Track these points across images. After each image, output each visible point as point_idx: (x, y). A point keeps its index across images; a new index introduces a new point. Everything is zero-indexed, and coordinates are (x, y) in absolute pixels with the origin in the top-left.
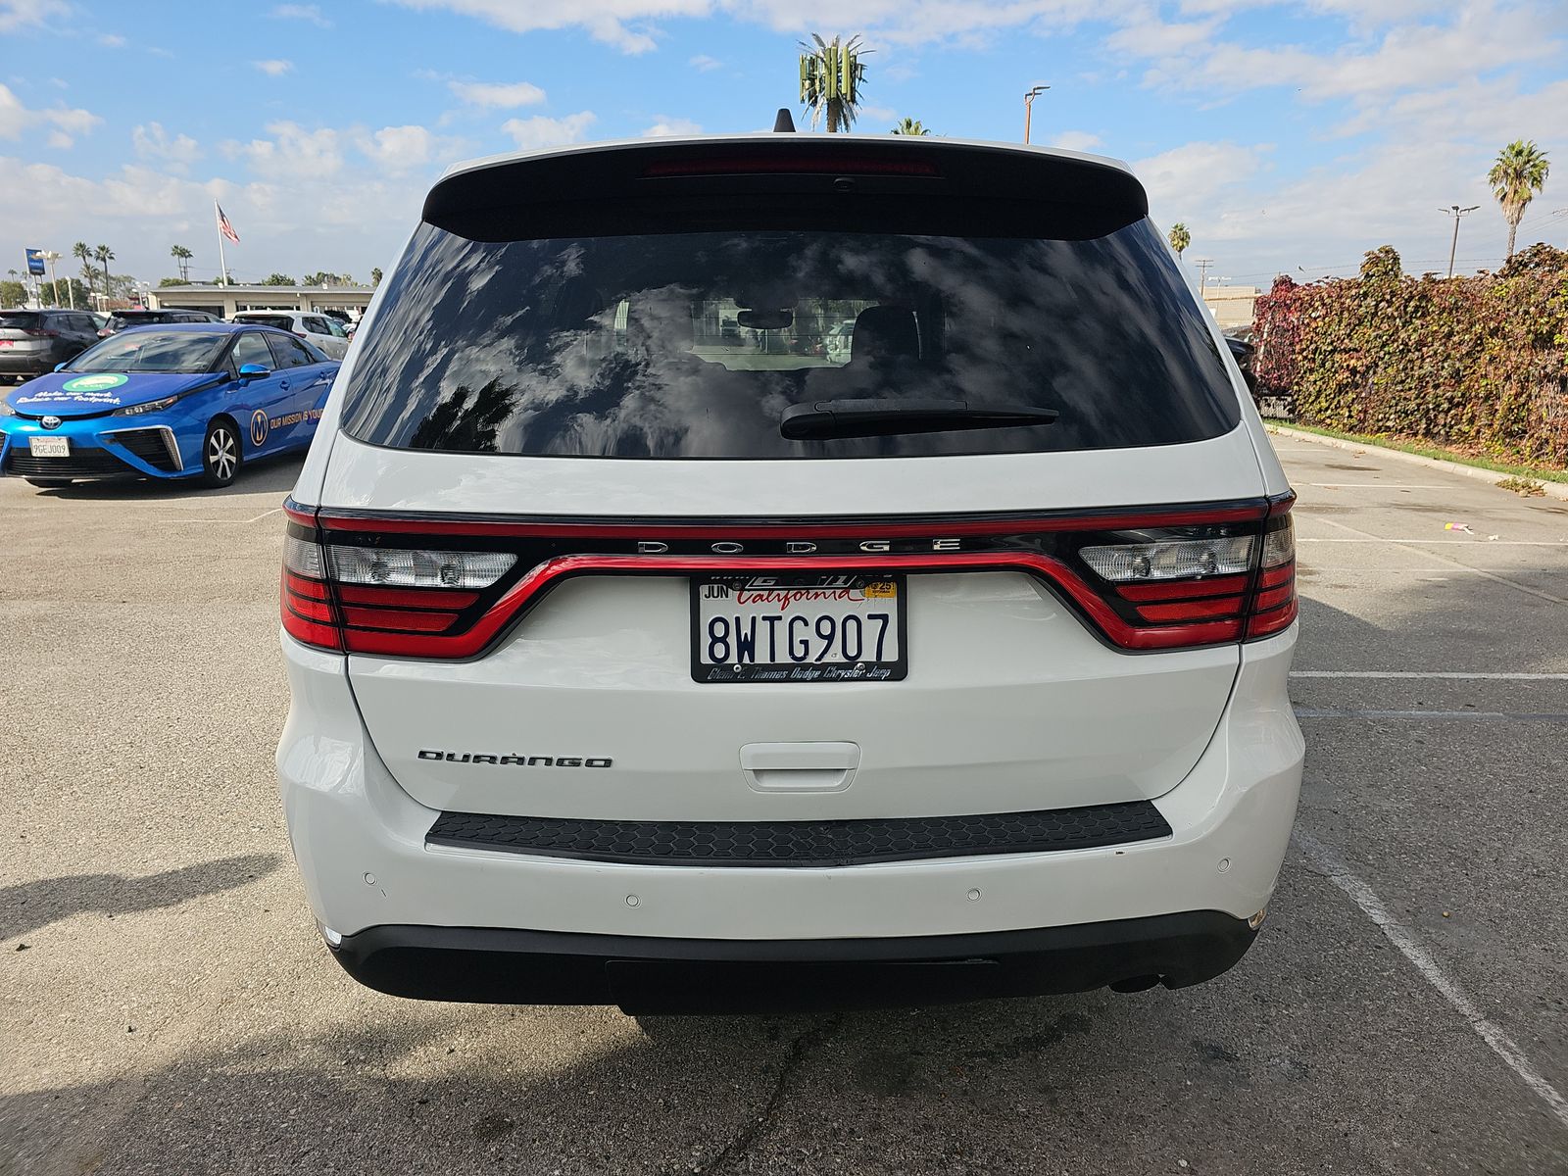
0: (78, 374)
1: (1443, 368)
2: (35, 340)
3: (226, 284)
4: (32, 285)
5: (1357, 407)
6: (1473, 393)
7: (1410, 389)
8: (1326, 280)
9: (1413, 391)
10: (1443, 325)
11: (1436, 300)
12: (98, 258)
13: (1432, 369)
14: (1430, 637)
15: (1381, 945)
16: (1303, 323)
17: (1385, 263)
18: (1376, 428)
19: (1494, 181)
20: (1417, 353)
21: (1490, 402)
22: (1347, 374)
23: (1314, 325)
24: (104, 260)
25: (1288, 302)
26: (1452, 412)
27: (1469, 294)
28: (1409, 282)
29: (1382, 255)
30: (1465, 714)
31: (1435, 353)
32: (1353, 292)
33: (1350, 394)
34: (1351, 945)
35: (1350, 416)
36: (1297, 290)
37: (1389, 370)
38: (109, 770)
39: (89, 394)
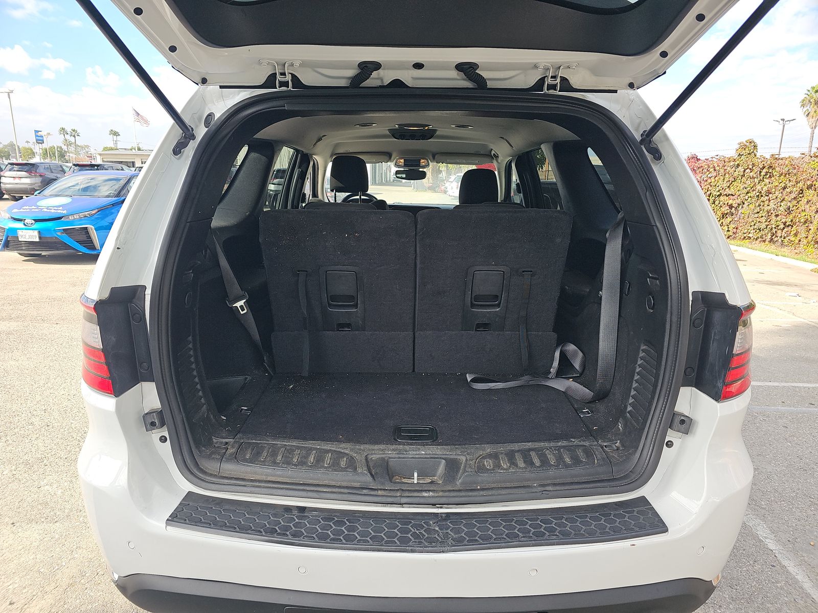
0: (46, 197)
1: (781, 205)
2: (32, 177)
3: (136, 149)
4: (37, 149)
5: (732, 226)
6: (798, 220)
7: (762, 216)
8: (716, 157)
9: (764, 218)
10: (781, 183)
11: (777, 169)
12: (71, 135)
13: (774, 206)
14: (784, 360)
15: (774, 564)
16: (703, 180)
17: (750, 148)
18: (742, 237)
19: (803, 106)
20: (766, 197)
21: (807, 225)
22: (728, 208)
23: (709, 181)
24: (74, 136)
25: (695, 168)
26: (785, 229)
27: (796, 166)
28: (762, 159)
29: (748, 144)
30: (810, 409)
31: (777, 198)
32: (732, 163)
33: (728, 218)
34: (756, 564)
35: (728, 231)
36: (700, 162)
37: (750, 206)
38: (29, 427)
39: (50, 208)
